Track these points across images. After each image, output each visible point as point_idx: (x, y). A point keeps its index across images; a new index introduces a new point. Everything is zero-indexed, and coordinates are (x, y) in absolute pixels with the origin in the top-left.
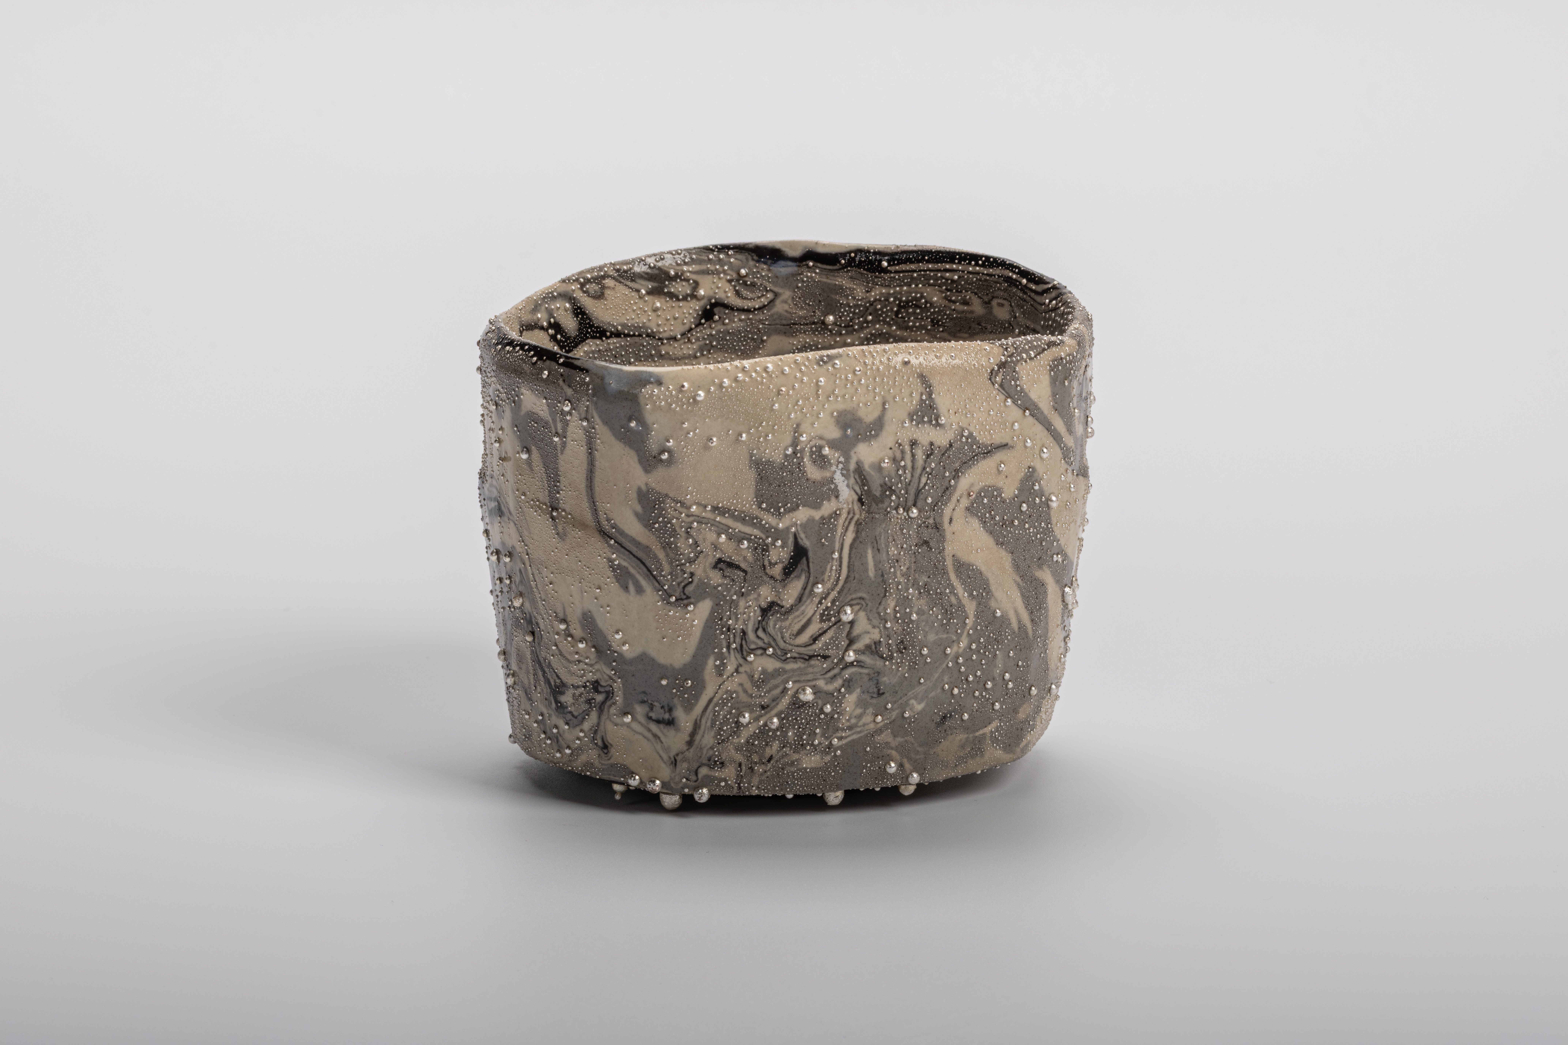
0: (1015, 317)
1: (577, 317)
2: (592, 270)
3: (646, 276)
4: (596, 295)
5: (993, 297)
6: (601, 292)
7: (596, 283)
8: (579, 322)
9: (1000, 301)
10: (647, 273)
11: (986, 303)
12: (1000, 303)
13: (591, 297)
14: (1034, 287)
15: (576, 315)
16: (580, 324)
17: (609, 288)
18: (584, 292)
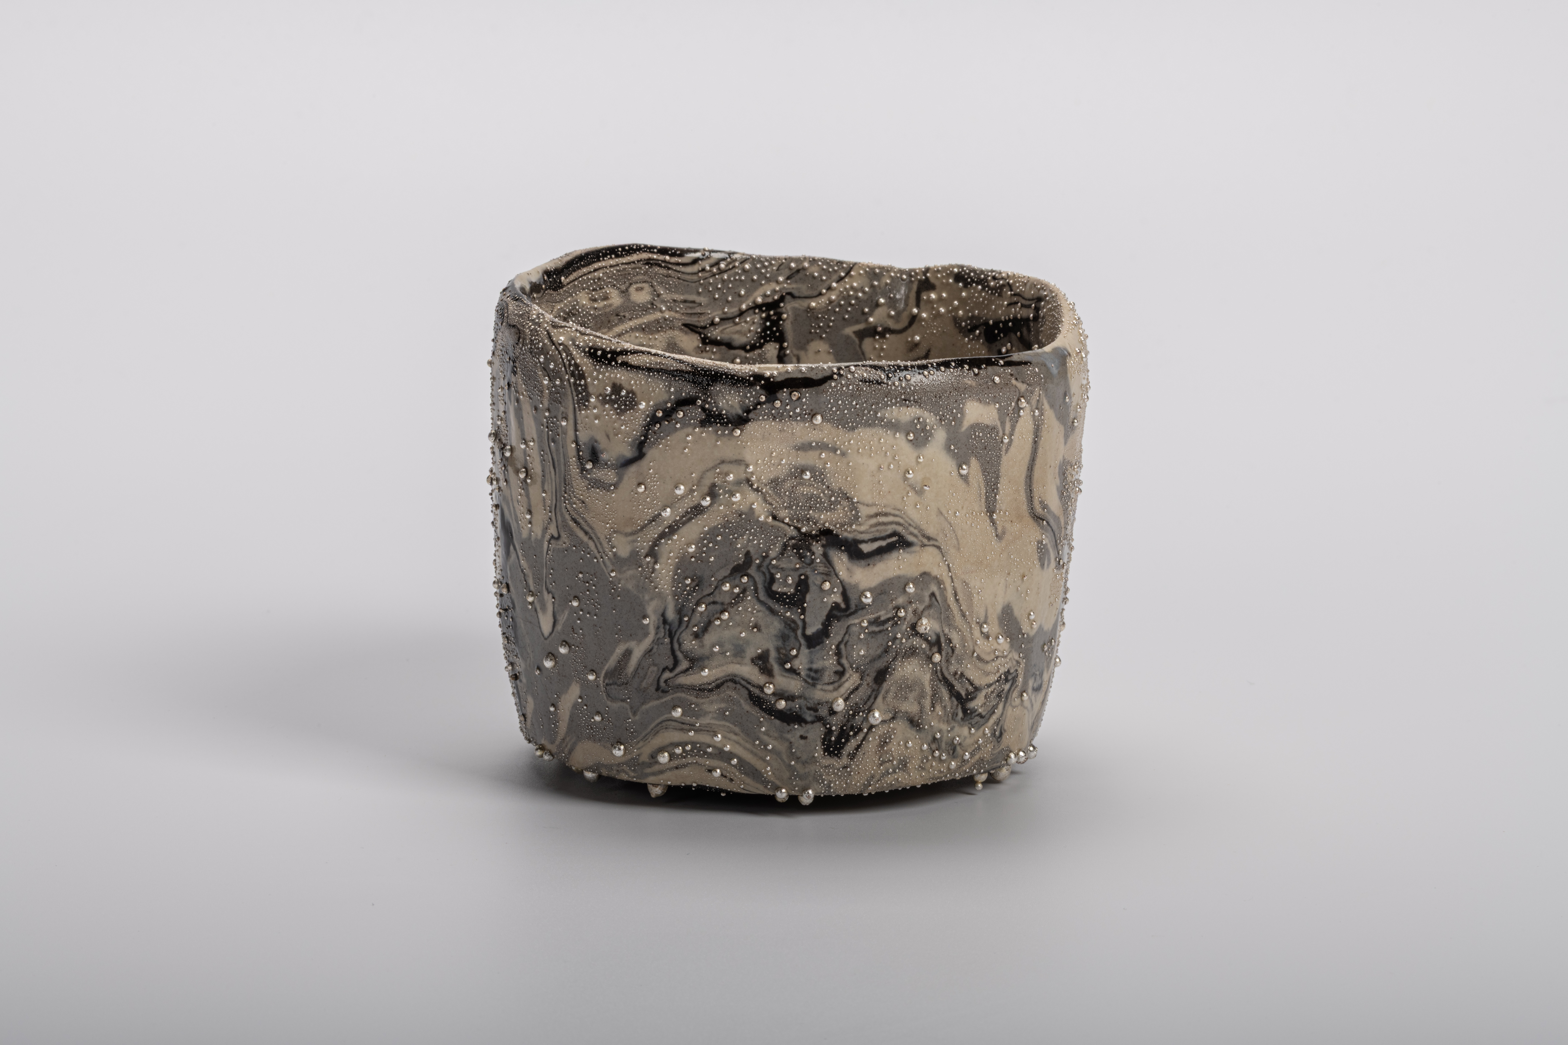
0: (659, 295)
5: (631, 284)
9: (639, 285)
11: (623, 292)
12: (639, 288)
14: (680, 261)
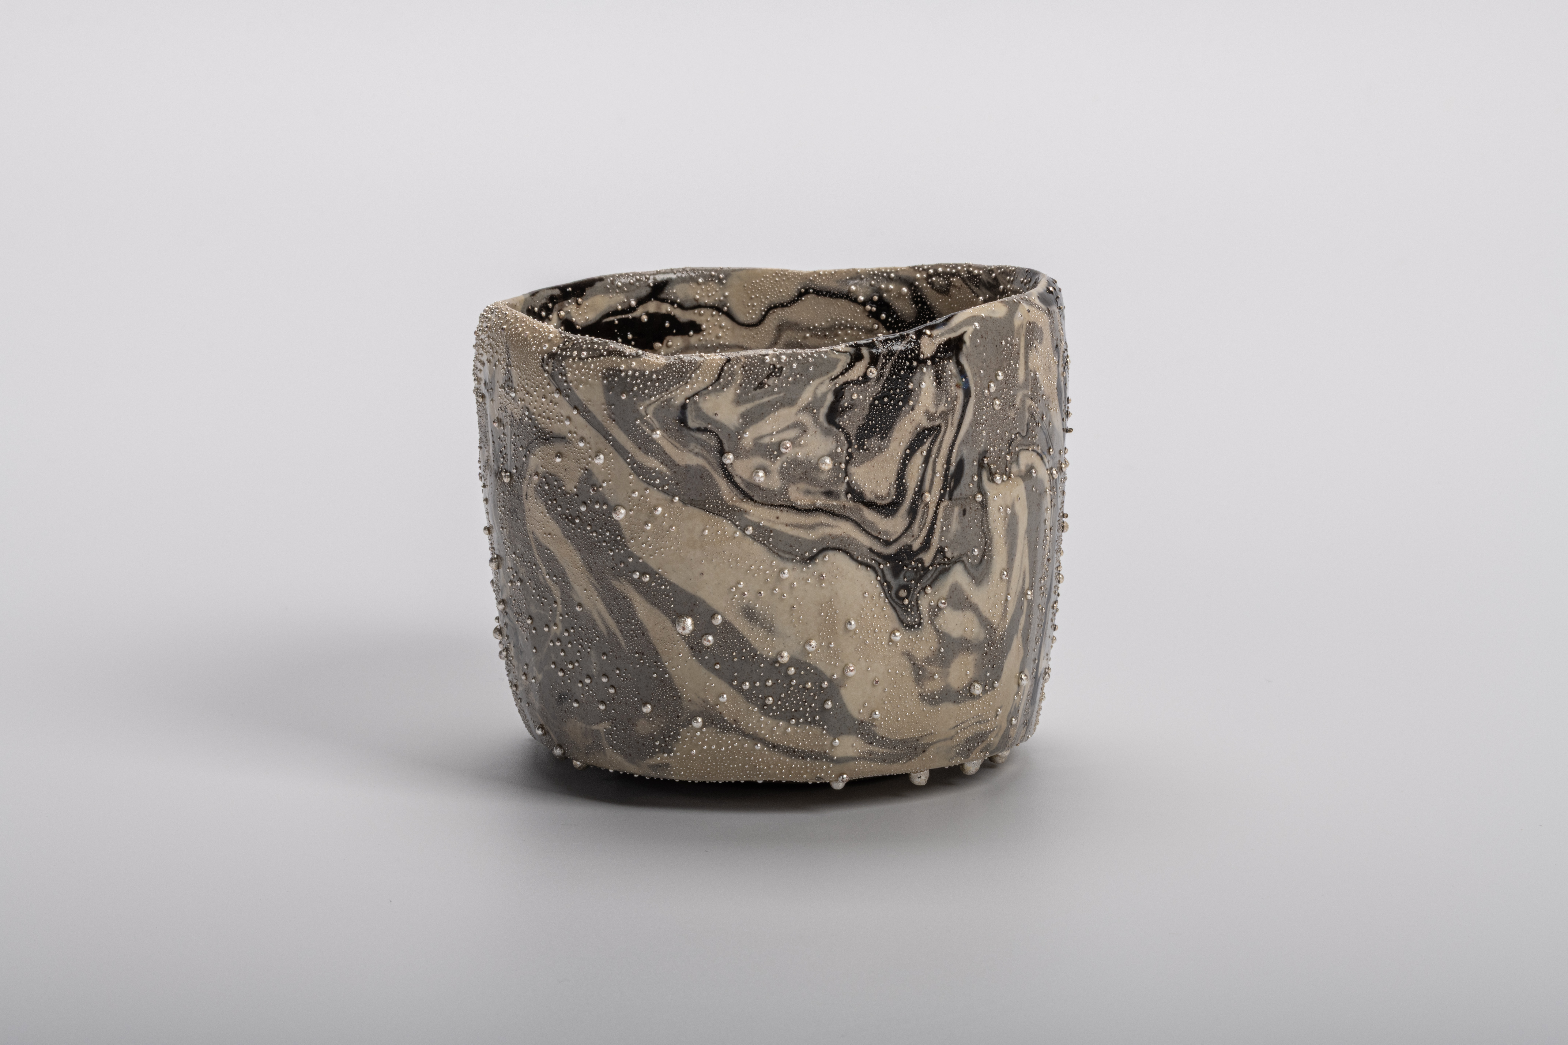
1: (917, 304)
2: (945, 266)
3: (987, 285)
4: (940, 290)
6: (947, 289)
7: (944, 278)
8: (918, 311)
10: (989, 283)
13: (935, 290)
15: (916, 303)
16: (919, 312)
17: (954, 286)
18: (928, 283)
